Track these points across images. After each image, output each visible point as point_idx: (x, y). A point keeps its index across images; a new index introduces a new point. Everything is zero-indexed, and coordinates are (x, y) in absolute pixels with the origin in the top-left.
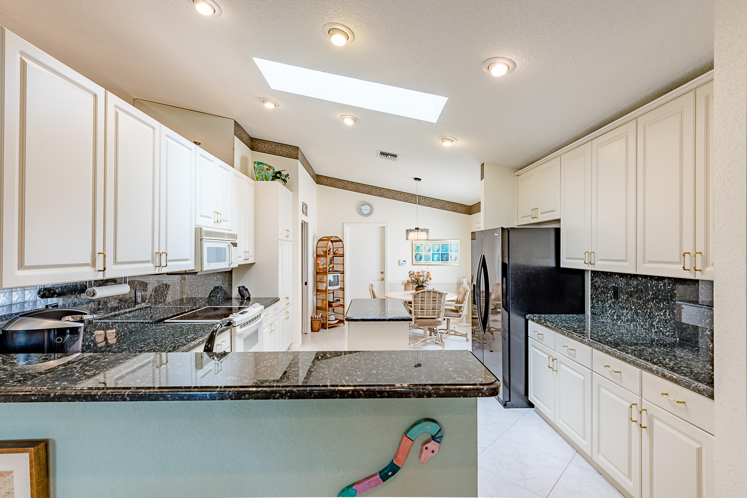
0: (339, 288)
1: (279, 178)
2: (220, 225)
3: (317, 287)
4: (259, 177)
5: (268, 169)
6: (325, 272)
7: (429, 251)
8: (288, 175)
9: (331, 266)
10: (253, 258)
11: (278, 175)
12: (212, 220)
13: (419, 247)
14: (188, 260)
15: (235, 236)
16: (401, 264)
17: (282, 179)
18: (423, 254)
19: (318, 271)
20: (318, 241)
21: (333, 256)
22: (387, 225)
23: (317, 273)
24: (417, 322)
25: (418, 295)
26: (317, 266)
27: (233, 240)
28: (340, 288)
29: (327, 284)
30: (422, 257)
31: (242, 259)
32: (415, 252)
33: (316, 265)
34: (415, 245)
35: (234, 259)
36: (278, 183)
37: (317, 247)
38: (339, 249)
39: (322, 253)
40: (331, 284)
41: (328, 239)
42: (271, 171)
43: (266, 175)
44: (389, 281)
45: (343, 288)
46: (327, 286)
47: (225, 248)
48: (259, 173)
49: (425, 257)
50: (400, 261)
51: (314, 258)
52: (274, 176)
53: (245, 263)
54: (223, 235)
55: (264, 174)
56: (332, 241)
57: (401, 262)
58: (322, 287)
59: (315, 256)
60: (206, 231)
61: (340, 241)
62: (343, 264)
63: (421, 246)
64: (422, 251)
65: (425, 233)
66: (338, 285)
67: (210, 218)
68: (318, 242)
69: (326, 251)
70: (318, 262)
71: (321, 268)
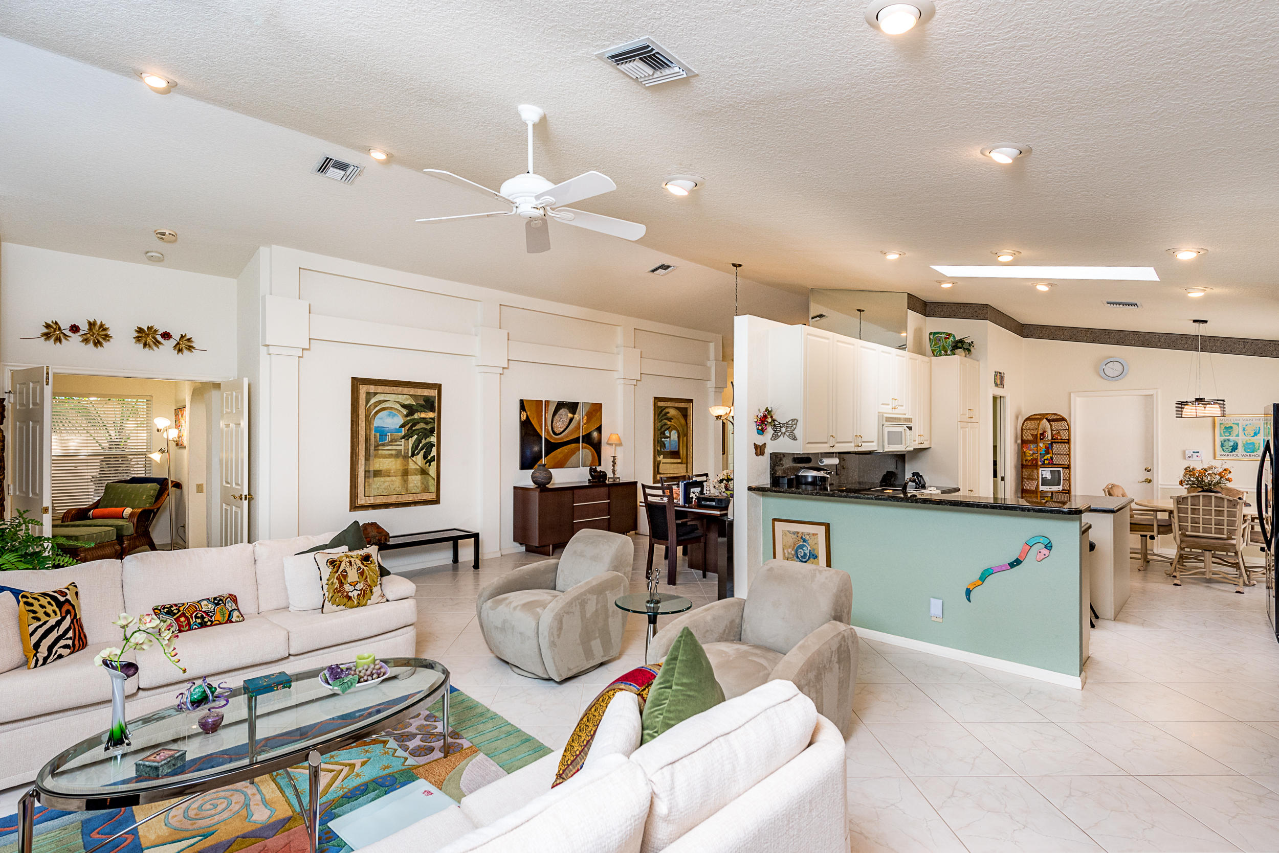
0: (1061, 489)
1: (960, 348)
2: (896, 411)
3: (1023, 485)
4: (936, 350)
5: (946, 338)
6: (1034, 465)
7: (1255, 434)
8: (972, 342)
9: (1048, 456)
10: (929, 442)
11: (960, 345)
12: (890, 407)
13: (1231, 427)
14: (873, 442)
15: (909, 420)
16: (1187, 457)
17: (964, 349)
18: (1241, 440)
19: (1024, 463)
20: (1025, 421)
21: (1052, 443)
22: (1157, 392)
23: (1023, 466)
24: (1186, 541)
25: (1185, 500)
26: (1022, 456)
27: (908, 424)
28: (1063, 490)
29: (1038, 482)
30: (1237, 446)
31: (917, 442)
32: (1221, 436)
33: (1021, 454)
34: (1220, 424)
35: (908, 443)
36: (960, 355)
37: (1022, 429)
38: (1061, 432)
39: (1031, 438)
40: (1045, 482)
41: (1042, 417)
42: (951, 339)
43: (943, 345)
44: (1161, 485)
45: (1068, 490)
46: (1038, 485)
47: (901, 432)
48: (935, 344)
49: (1244, 445)
50: (1187, 452)
51: (1018, 445)
52: (954, 347)
53: (920, 447)
54: (899, 419)
55: (942, 344)
56: (1049, 421)
57: (1188, 454)
58: (1030, 486)
59: (1019, 441)
60: (886, 418)
61: (1063, 419)
62: (1069, 455)
63: (1234, 426)
64: (1238, 435)
65: (1217, 406)
66: (1059, 484)
67: (888, 405)
68: (1024, 423)
69: (1037, 435)
70: (1025, 450)
71: (1030, 458)
